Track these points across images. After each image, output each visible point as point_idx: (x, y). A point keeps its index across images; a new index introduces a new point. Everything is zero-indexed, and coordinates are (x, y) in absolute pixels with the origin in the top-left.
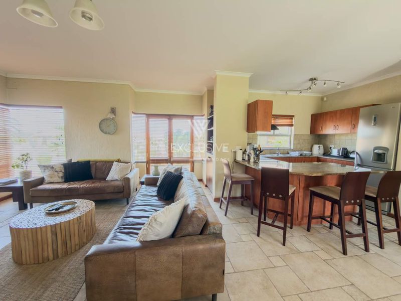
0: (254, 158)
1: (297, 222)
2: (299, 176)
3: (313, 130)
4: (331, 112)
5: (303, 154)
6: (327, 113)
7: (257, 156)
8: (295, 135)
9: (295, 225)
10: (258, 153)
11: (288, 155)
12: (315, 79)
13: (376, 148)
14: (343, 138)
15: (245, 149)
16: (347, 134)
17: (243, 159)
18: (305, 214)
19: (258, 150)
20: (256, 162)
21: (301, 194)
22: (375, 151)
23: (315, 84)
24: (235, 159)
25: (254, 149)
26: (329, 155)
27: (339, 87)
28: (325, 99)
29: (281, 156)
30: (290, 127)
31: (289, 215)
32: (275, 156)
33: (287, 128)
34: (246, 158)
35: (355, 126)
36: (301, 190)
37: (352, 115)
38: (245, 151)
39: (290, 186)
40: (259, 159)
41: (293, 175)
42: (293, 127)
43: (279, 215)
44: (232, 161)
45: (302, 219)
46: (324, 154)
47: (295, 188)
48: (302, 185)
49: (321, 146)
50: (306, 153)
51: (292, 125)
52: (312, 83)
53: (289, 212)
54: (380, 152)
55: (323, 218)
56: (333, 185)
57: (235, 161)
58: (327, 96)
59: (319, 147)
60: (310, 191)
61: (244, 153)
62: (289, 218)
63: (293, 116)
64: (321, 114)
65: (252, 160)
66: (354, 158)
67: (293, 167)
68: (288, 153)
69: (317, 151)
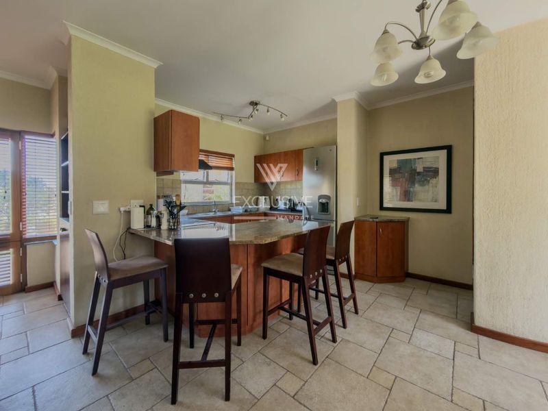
0: (169, 221)
1: (248, 328)
2: (246, 246)
3: (258, 176)
4: (275, 154)
5: (249, 210)
6: (270, 155)
7: (173, 216)
8: (236, 183)
9: (245, 334)
10: (175, 211)
11: (230, 213)
12: (256, 104)
13: (320, 197)
14: (289, 186)
15: (151, 205)
16: (291, 182)
17: (148, 226)
18: (258, 310)
19: (177, 206)
20: (173, 229)
21: (251, 276)
22: (320, 201)
23: (257, 110)
24: (129, 228)
25: (169, 205)
26: (276, 209)
27: (283, 119)
28: (267, 138)
29: (219, 214)
30: (230, 172)
31: (235, 321)
32: (211, 214)
33: (225, 172)
34: (154, 223)
35: (299, 173)
36: (251, 270)
37: (295, 159)
38: (151, 208)
39: (233, 266)
40: (178, 223)
41: (236, 245)
42: (234, 172)
43: (218, 326)
44: (122, 230)
45: (254, 320)
46: (271, 208)
47: (241, 269)
48: (251, 260)
49: (267, 197)
50: (252, 207)
51: (232, 169)
52: (254, 109)
53: (234, 316)
54: (324, 201)
55: (281, 307)
56: (288, 252)
57: (129, 232)
58: (269, 134)
59: (265, 199)
60: (262, 269)
61: (148, 212)
62: (234, 326)
63: (233, 156)
64: (265, 155)
65: (164, 226)
66: (301, 211)
67: (236, 230)
68: (229, 210)
69: (263, 205)
